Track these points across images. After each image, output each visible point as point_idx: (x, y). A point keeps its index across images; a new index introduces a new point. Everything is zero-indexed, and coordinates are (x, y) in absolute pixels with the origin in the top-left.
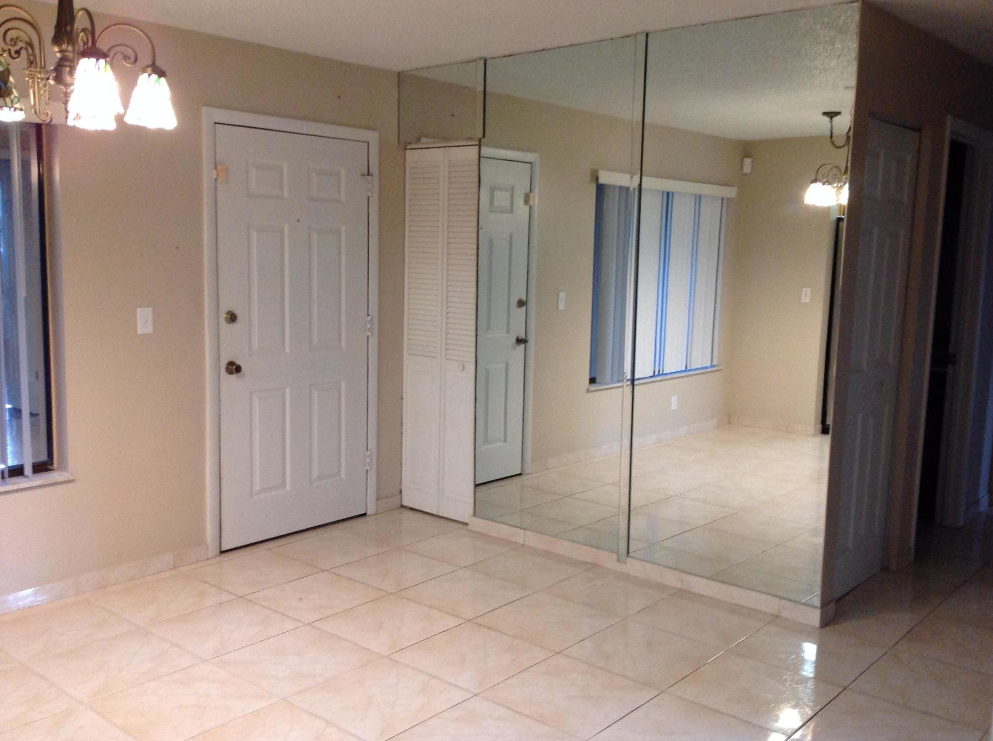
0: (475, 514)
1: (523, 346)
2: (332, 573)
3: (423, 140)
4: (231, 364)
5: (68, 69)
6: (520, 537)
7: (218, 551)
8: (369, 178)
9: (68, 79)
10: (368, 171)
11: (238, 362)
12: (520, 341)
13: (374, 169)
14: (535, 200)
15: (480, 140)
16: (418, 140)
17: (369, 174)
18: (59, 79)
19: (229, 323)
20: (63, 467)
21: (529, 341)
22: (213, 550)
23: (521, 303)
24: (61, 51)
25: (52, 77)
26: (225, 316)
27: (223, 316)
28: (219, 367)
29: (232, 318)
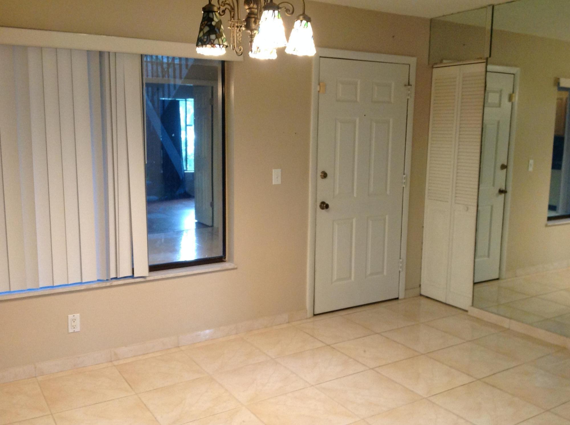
0: (473, 305)
1: (503, 195)
2: (381, 335)
3: (445, 61)
4: (323, 203)
5: (253, 19)
6: (506, 323)
7: (312, 315)
8: (409, 87)
9: (253, 26)
10: (409, 83)
11: (327, 202)
12: (501, 192)
13: (413, 82)
14: (516, 98)
15: (487, 59)
16: (441, 62)
17: (409, 84)
18: (248, 27)
19: (322, 178)
20: (231, 260)
21: (507, 192)
22: (309, 313)
23: (504, 167)
24: (250, 8)
25: (244, 25)
26: (321, 174)
27: (319, 174)
28: (316, 205)
29: (325, 175)
